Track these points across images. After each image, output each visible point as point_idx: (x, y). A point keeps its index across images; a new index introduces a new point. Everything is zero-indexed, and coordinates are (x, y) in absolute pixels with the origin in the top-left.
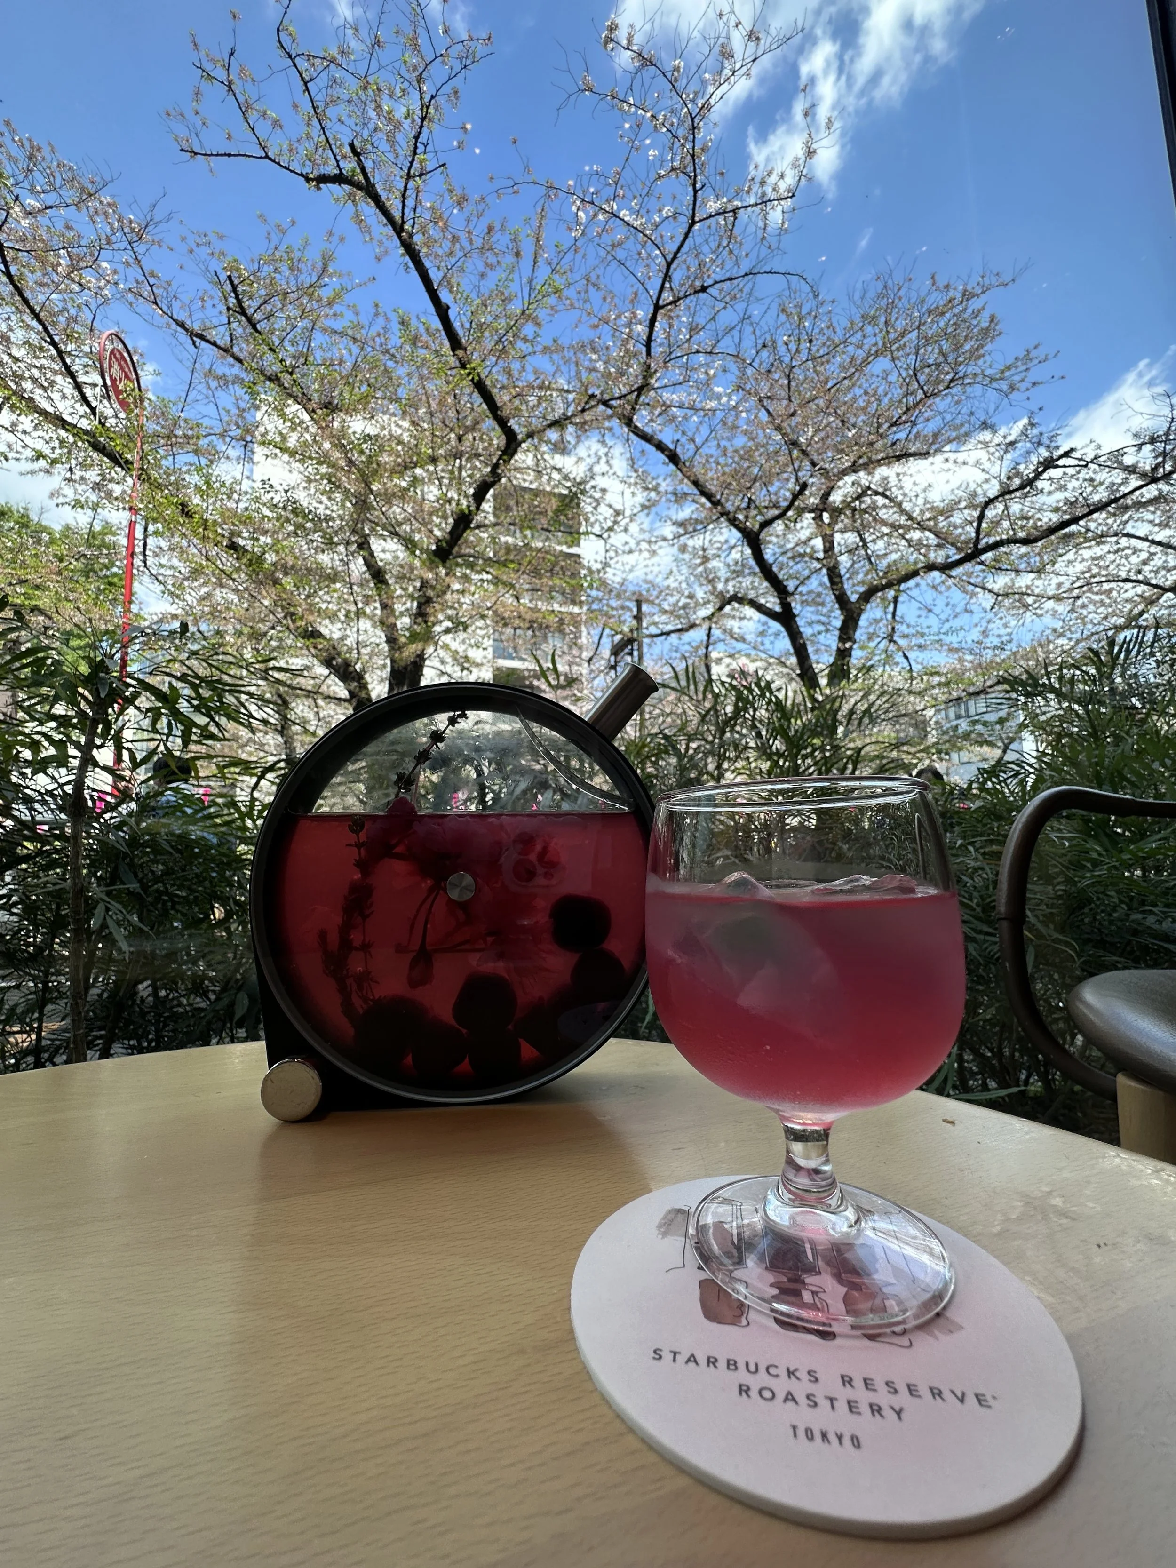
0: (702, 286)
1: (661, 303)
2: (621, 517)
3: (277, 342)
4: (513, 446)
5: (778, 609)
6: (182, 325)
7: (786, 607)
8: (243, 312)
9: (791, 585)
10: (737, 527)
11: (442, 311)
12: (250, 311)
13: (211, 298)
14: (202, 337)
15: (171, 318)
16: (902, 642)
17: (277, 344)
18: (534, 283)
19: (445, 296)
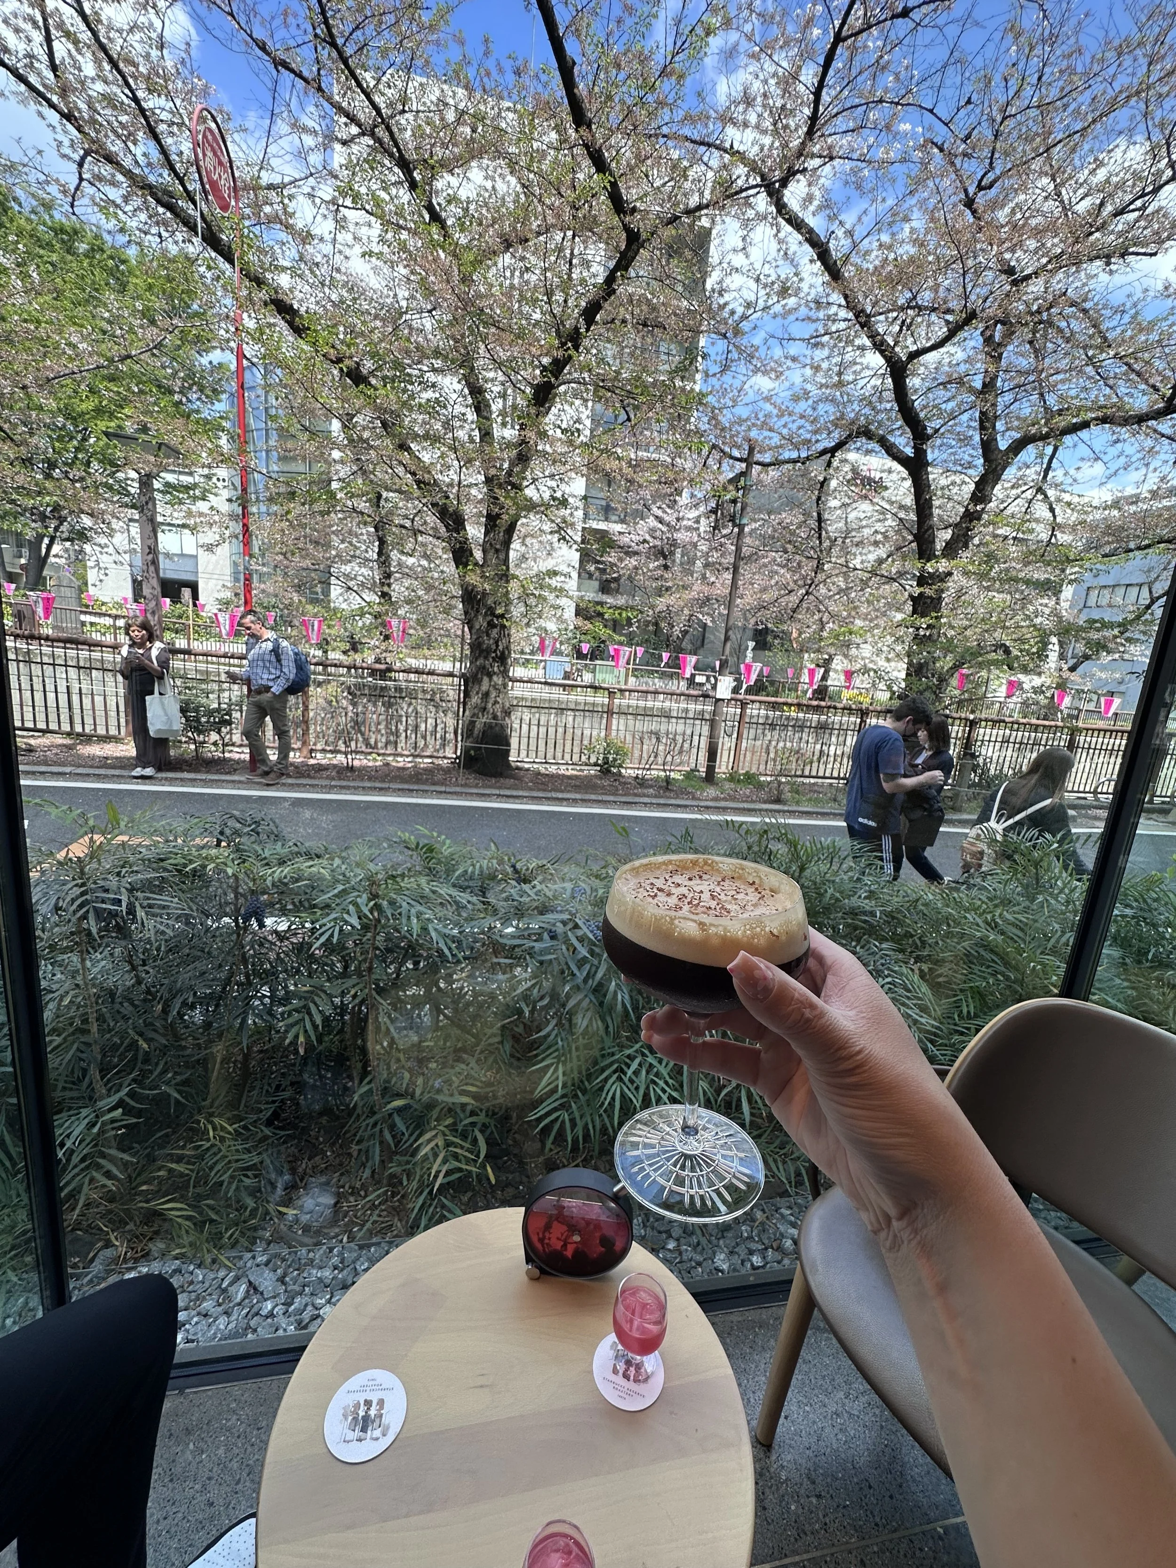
0: (905, 8)
1: (844, 33)
2: (752, 311)
3: (372, 83)
4: (634, 247)
5: (909, 451)
6: (263, 48)
7: (920, 453)
8: (333, 44)
9: (931, 426)
10: (882, 352)
11: (566, 69)
12: (340, 41)
13: (296, 16)
14: (286, 65)
15: (251, 36)
16: (1051, 493)
17: (372, 85)
18: (682, 26)
19: (571, 47)
